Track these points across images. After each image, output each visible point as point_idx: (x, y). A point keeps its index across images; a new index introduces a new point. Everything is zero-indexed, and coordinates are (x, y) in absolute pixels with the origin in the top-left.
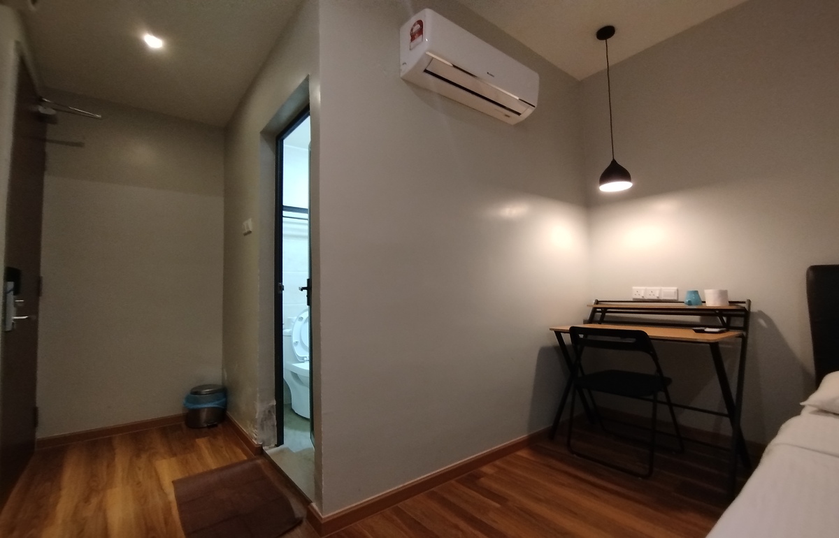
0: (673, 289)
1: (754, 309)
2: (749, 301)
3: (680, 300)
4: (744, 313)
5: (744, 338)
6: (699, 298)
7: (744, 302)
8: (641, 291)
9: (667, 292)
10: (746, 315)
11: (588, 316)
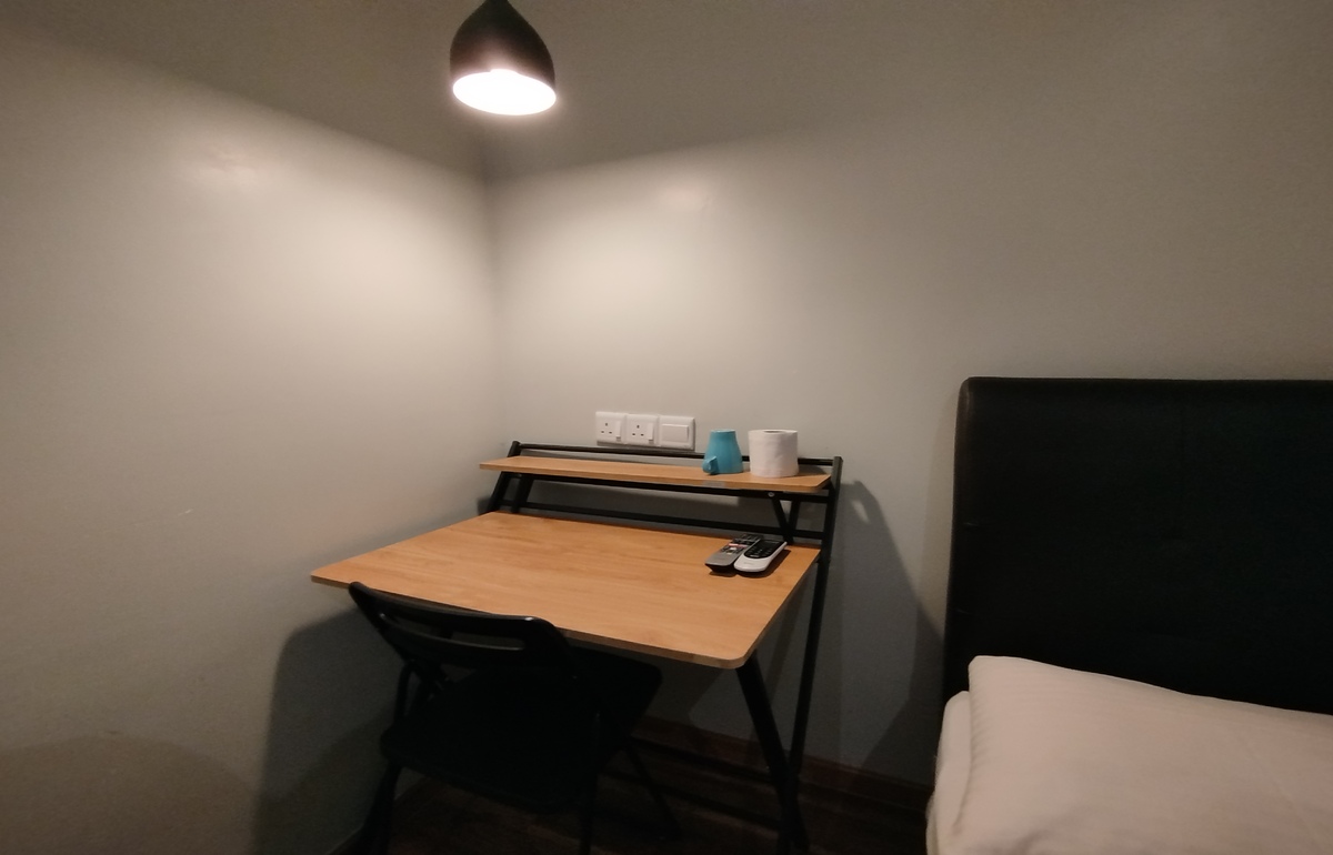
0: (684, 421)
1: (847, 478)
2: (840, 460)
3: (697, 452)
4: (826, 493)
5: (822, 564)
6: (738, 450)
7: (828, 463)
8: (616, 424)
9: (670, 427)
10: (831, 495)
11: (488, 487)
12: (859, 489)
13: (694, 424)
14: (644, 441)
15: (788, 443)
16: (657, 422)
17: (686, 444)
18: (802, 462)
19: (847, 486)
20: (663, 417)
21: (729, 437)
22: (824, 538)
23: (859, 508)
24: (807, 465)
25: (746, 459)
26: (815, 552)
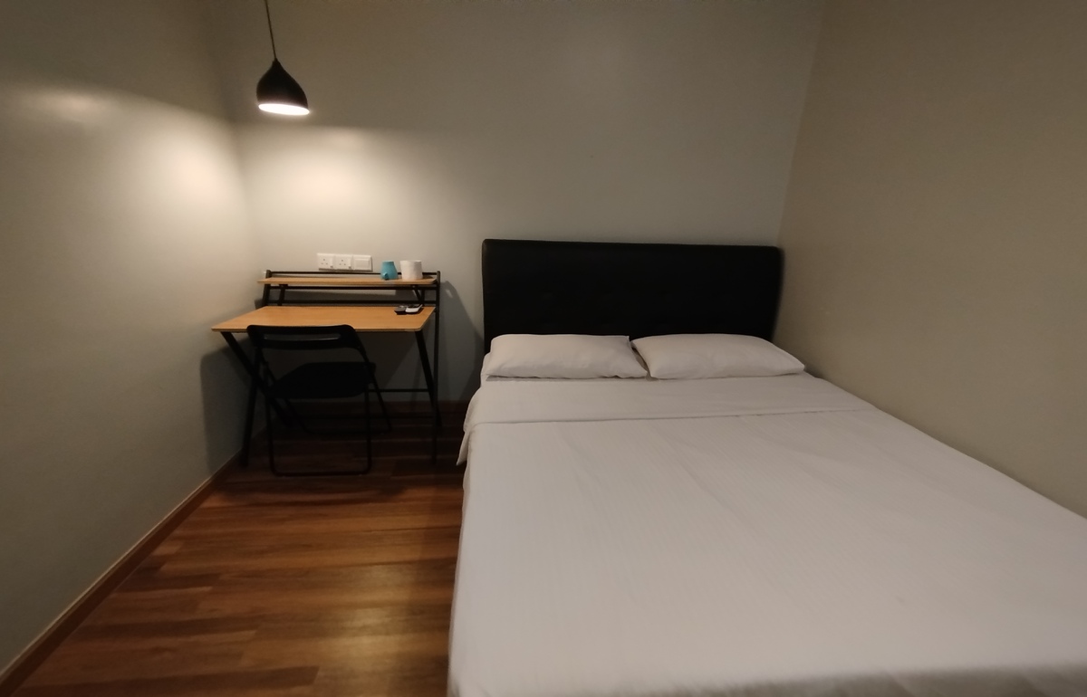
0: (366, 258)
1: (443, 280)
2: (439, 272)
3: (374, 271)
4: (435, 286)
5: (437, 312)
6: (395, 270)
7: (435, 274)
8: (329, 260)
9: (360, 260)
10: (437, 286)
11: (260, 295)
12: (448, 285)
13: (371, 259)
14: (346, 268)
15: (418, 266)
16: (352, 259)
17: (370, 269)
18: (424, 274)
19: (444, 284)
20: (355, 256)
21: (392, 264)
22: (437, 303)
23: (448, 292)
24: (426, 275)
25: (400, 274)
26: (433, 309)
